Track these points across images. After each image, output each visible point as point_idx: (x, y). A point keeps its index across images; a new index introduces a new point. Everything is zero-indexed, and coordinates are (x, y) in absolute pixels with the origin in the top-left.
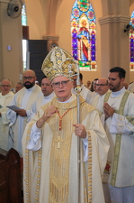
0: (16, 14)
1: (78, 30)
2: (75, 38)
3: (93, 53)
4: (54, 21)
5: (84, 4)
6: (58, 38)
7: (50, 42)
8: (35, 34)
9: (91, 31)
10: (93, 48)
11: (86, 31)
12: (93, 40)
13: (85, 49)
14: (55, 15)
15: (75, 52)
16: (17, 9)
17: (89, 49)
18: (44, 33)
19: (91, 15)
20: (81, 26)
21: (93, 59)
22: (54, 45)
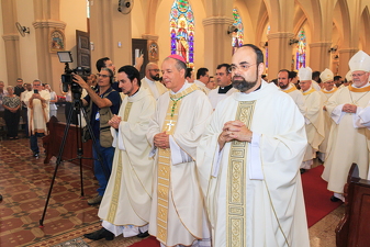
0: (127, 10)
1: (177, 30)
2: (174, 39)
3: (191, 55)
5: (183, 4)
6: (157, 38)
7: (149, 42)
8: (137, 34)
9: (189, 32)
10: (192, 49)
11: (185, 32)
12: (191, 41)
13: (184, 50)
14: (154, 14)
15: (174, 52)
16: (128, 5)
17: (188, 50)
18: (144, 32)
19: (190, 16)
20: (179, 26)
21: (191, 60)
22: (154, 44)
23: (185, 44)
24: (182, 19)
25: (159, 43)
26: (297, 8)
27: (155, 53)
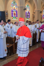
1: (13, 9)
2: (12, 11)
3: (17, 15)
4: (7, 8)
5: (14, 3)
7: (6, 12)
10: (17, 14)
11: (15, 10)
12: (17, 12)
13: (15, 14)
15: (12, 15)
18: (4, 10)
19: (16, 6)
21: (17, 17)
22: (7, 13)
23: (15, 13)
24: (14, 6)
25: (8, 12)
26: (43, 4)
27: (7, 15)
